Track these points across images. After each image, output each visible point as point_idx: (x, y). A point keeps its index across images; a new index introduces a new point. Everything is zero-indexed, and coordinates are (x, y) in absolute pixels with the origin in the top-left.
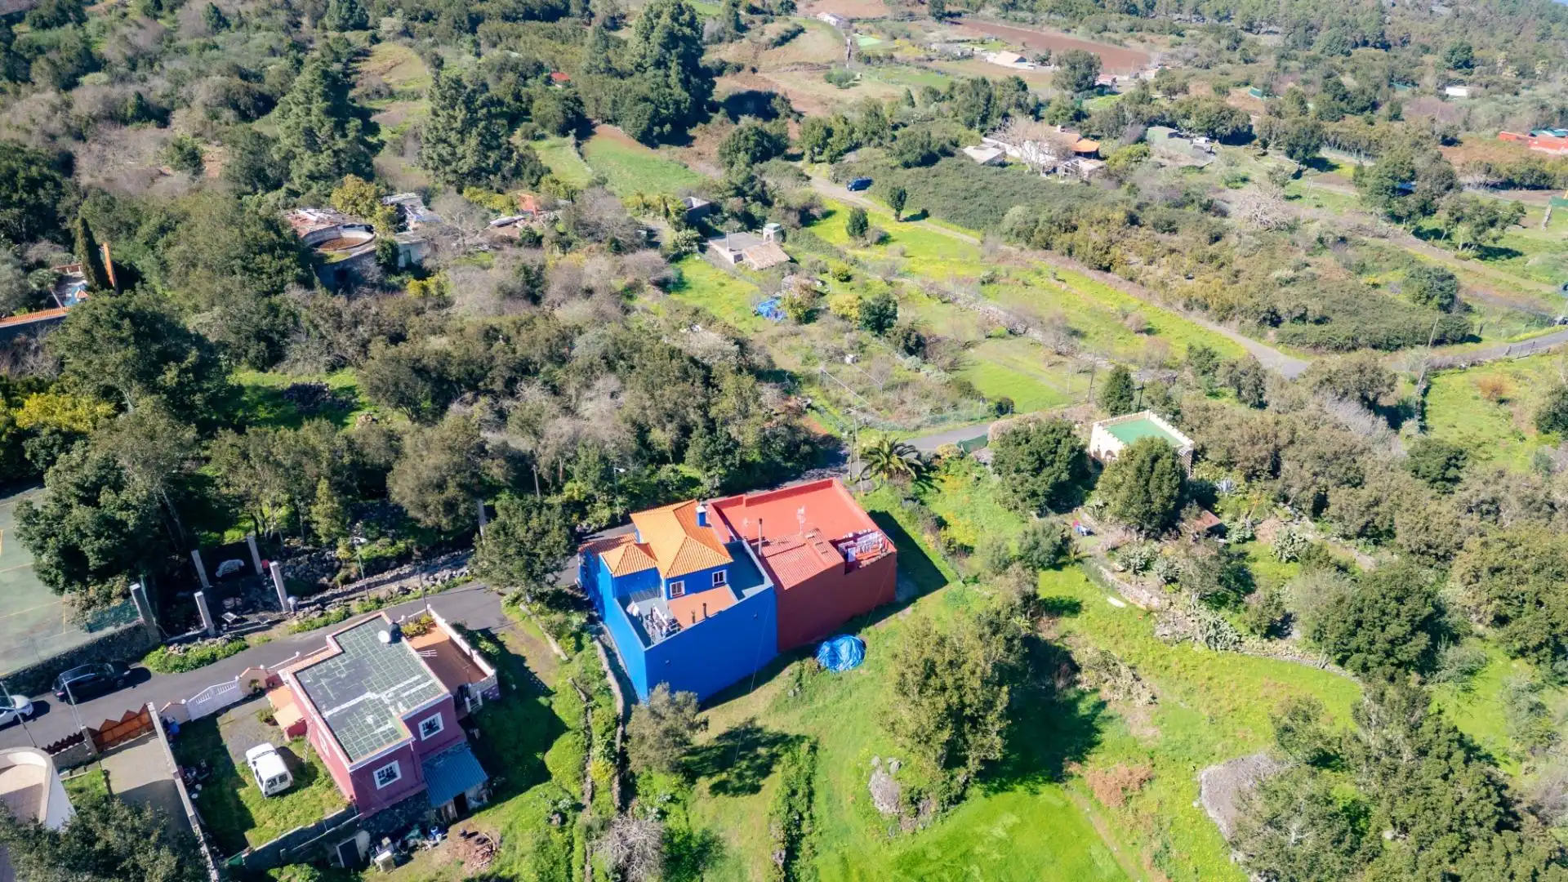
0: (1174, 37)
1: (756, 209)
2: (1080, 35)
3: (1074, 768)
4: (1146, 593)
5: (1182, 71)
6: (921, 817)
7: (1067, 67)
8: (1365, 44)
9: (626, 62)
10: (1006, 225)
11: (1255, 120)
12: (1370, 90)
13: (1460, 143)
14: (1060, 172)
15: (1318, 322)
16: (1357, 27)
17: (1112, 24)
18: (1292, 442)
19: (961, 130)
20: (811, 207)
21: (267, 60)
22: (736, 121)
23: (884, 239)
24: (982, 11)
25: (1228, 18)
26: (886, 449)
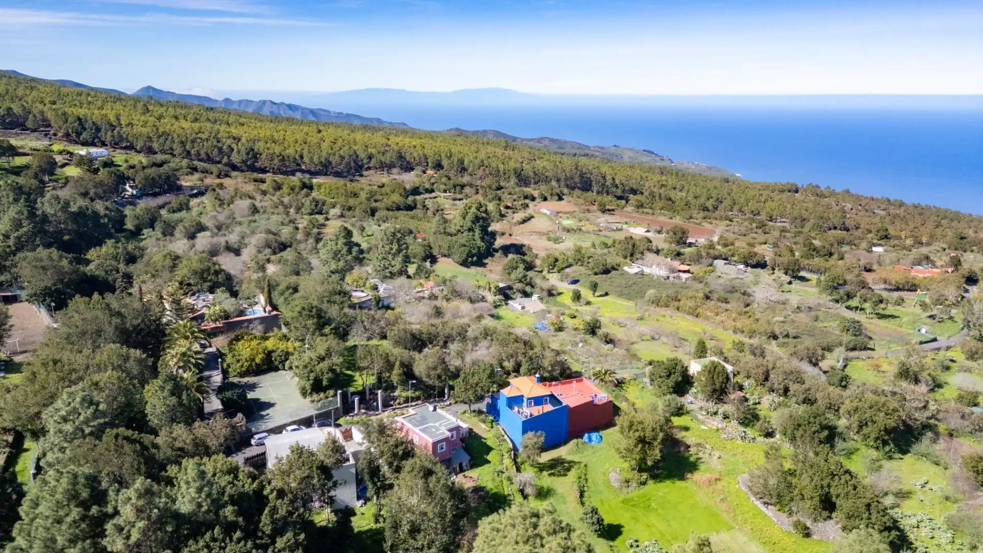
0: (728, 222)
1: (528, 289)
2: (678, 221)
3: (689, 475)
4: (717, 422)
5: (731, 236)
6: (630, 488)
7: (671, 233)
8: (835, 228)
9: (453, 230)
10: (647, 298)
11: (767, 259)
12: (827, 246)
13: (874, 271)
14: (671, 279)
15: (794, 338)
16: (829, 219)
17: (694, 215)
18: (773, 368)
19: (620, 260)
20: (553, 290)
21: (281, 228)
22: (507, 256)
23: (588, 303)
24: (625, 209)
25: (758, 214)
26: (603, 372)
